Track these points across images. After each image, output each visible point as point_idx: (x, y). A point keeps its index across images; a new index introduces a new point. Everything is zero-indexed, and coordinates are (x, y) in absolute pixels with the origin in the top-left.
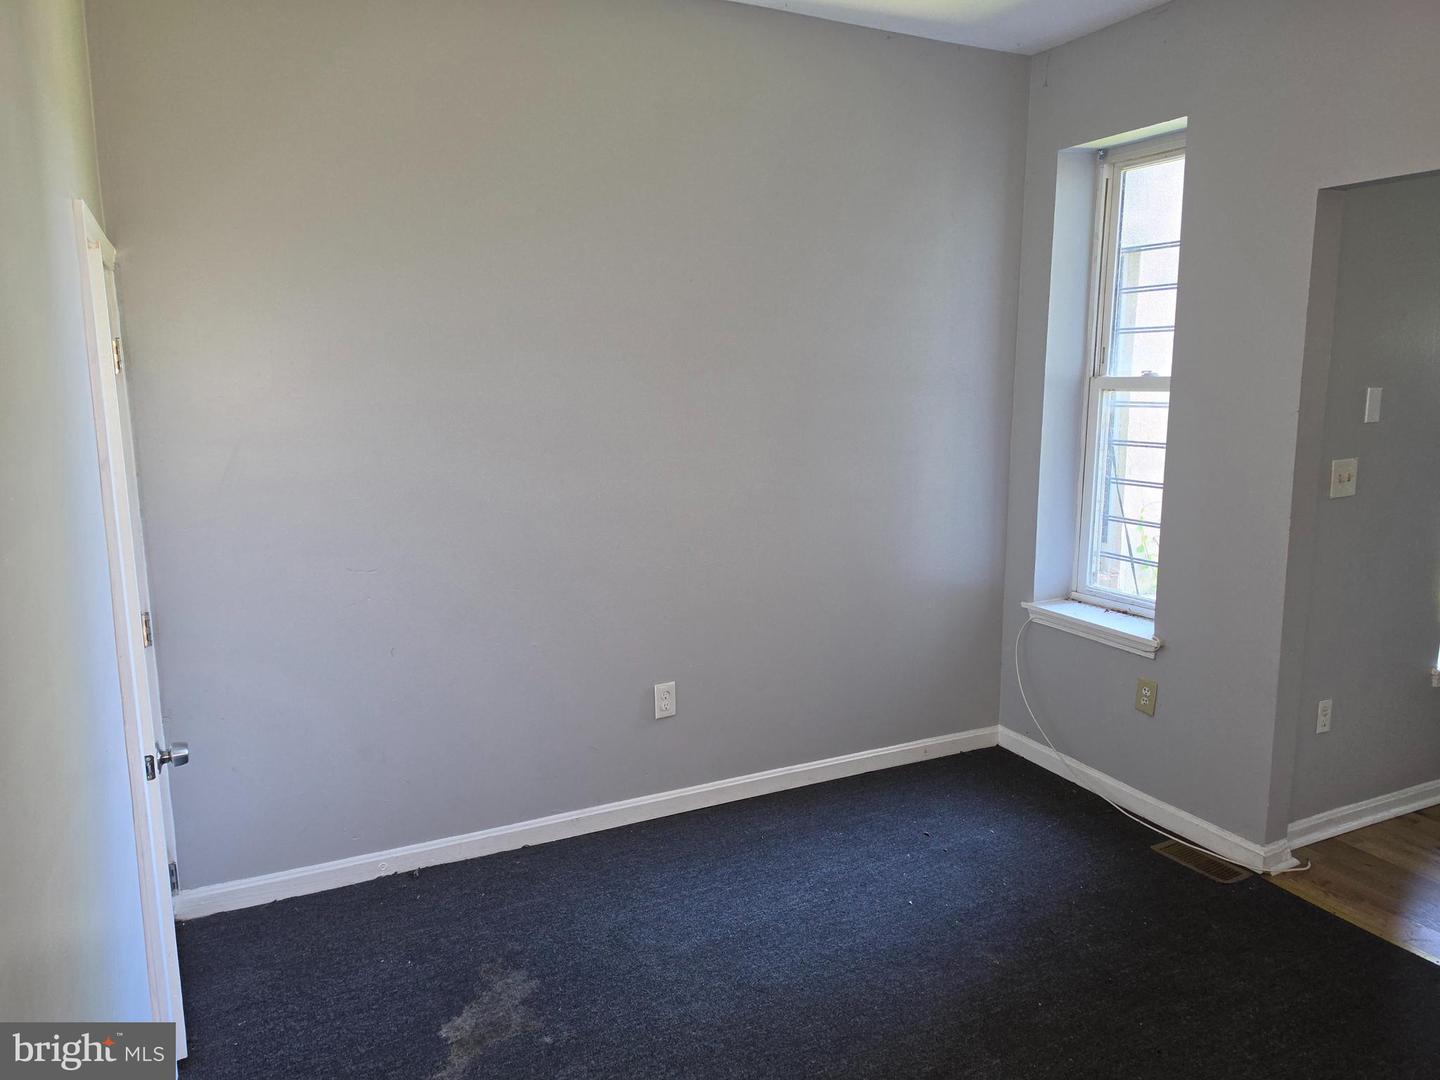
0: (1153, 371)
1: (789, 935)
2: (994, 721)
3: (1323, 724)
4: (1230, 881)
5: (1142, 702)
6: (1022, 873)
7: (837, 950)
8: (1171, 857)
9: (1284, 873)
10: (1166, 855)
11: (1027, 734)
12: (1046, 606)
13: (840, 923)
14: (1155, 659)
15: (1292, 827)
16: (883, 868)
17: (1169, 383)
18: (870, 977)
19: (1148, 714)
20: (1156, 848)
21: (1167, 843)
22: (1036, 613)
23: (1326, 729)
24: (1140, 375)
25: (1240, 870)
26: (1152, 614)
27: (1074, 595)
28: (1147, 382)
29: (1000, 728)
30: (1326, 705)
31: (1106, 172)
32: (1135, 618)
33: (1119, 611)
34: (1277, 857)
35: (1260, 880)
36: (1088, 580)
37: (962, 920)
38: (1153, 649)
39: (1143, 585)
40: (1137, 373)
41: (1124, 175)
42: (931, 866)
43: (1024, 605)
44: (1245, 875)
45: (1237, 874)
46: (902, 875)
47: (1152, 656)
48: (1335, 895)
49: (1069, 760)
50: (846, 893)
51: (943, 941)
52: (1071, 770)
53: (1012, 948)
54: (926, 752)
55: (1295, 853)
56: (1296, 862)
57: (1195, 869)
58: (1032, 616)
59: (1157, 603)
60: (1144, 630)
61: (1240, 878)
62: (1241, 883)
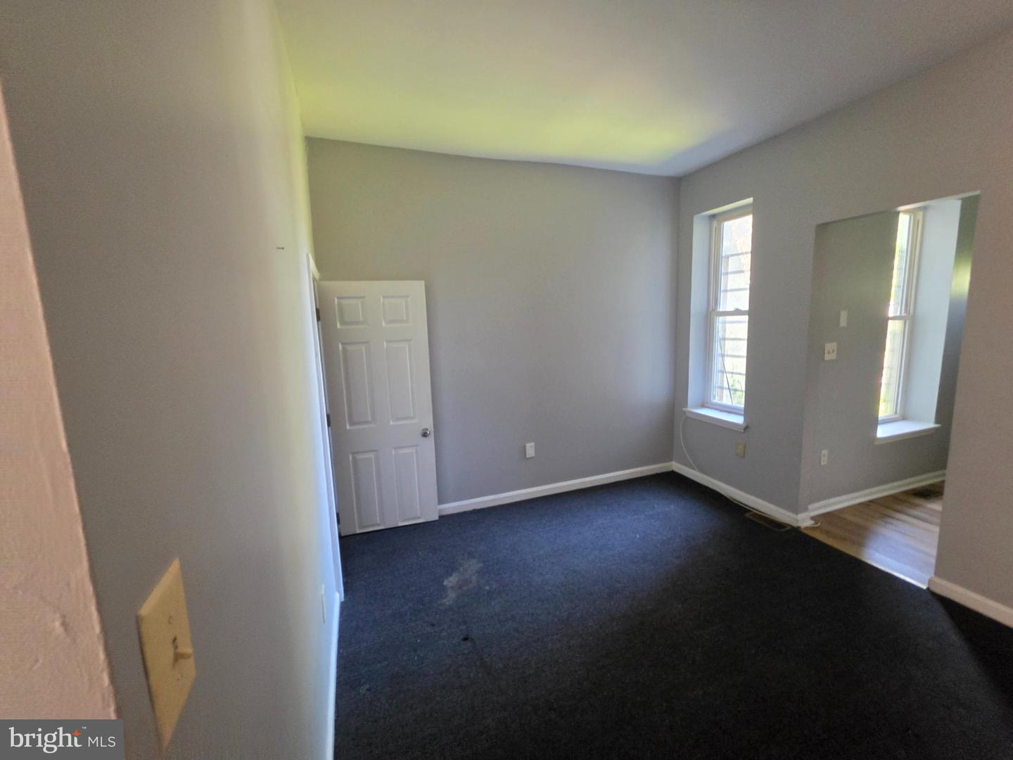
0: (739, 308)
2: (668, 456)
3: (824, 462)
4: (783, 530)
5: (739, 451)
6: (686, 525)
8: (755, 519)
9: (808, 527)
10: (751, 518)
11: (686, 465)
12: (694, 409)
13: (608, 544)
14: (744, 433)
15: (810, 507)
16: (625, 522)
17: (748, 313)
19: (741, 457)
20: (747, 515)
21: (752, 513)
22: (689, 412)
25: (785, 525)
26: (743, 412)
27: (706, 405)
28: (738, 312)
29: (674, 463)
30: (825, 452)
31: (715, 224)
32: (734, 415)
33: (726, 412)
34: (804, 520)
35: (797, 530)
36: (711, 399)
37: (661, 545)
38: (743, 428)
39: (739, 401)
40: (733, 310)
41: (723, 224)
42: (646, 521)
43: (684, 409)
44: (789, 528)
45: (785, 527)
47: (743, 431)
48: (833, 538)
49: (705, 477)
51: (653, 553)
52: (706, 481)
54: (641, 473)
55: (812, 518)
56: (813, 522)
57: (765, 525)
58: (687, 414)
59: (745, 408)
60: (739, 420)
61: (787, 529)
62: (787, 531)
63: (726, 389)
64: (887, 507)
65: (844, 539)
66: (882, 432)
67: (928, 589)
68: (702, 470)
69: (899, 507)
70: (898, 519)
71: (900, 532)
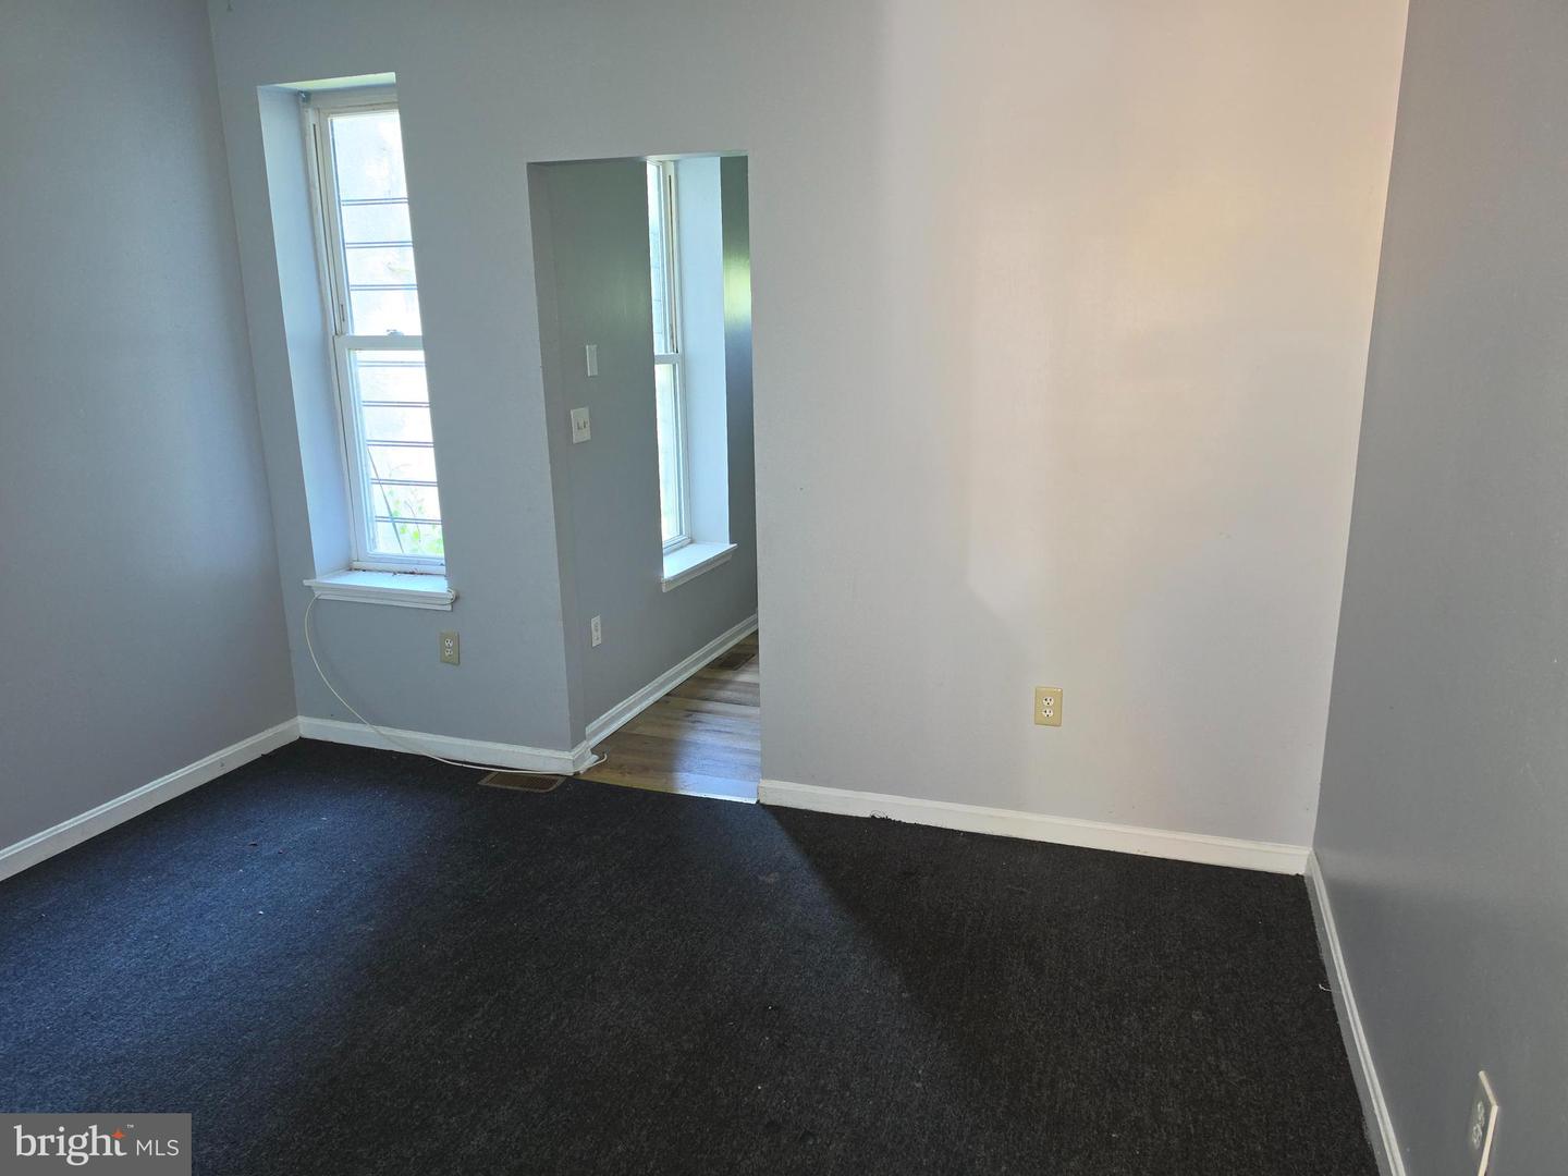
0: (398, 331)
1: (127, 996)
2: (290, 712)
3: (597, 638)
4: (551, 789)
5: (447, 654)
6: (368, 845)
7: (194, 987)
8: (499, 786)
9: (589, 769)
10: (493, 785)
11: (332, 717)
12: (329, 579)
13: (186, 961)
14: (452, 611)
15: (589, 730)
16: (215, 893)
17: (421, 341)
18: (244, 995)
19: (454, 664)
20: (483, 782)
21: (492, 775)
22: (319, 588)
23: (599, 642)
24: (386, 334)
25: (553, 778)
26: (443, 562)
27: (356, 564)
28: (393, 341)
29: (300, 719)
30: (596, 621)
31: (311, 118)
32: (423, 576)
33: (406, 573)
34: (581, 758)
35: (573, 781)
36: (368, 548)
37: (322, 908)
38: (449, 602)
39: (430, 543)
40: (382, 332)
41: (332, 122)
42: (270, 872)
43: (306, 583)
44: (561, 780)
45: (555, 781)
46: (241, 891)
47: (449, 608)
48: (629, 773)
49: (384, 730)
50: (181, 931)
51: (309, 933)
52: (389, 739)
53: (381, 911)
54: (223, 765)
55: (593, 751)
56: (596, 757)
57: (521, 789)
58: (317, 593)
59: (447, 558)
60: (438, 586)
61: (558, 784)
62: (558, 788)
63: (382, 519)
64: (692, 697)
65: (645, 769)
66: (673, 567)
67: (758, 802)
68: (376, 719)
69: (706, 692)
70: (709, 712)
71: (714, 731)
